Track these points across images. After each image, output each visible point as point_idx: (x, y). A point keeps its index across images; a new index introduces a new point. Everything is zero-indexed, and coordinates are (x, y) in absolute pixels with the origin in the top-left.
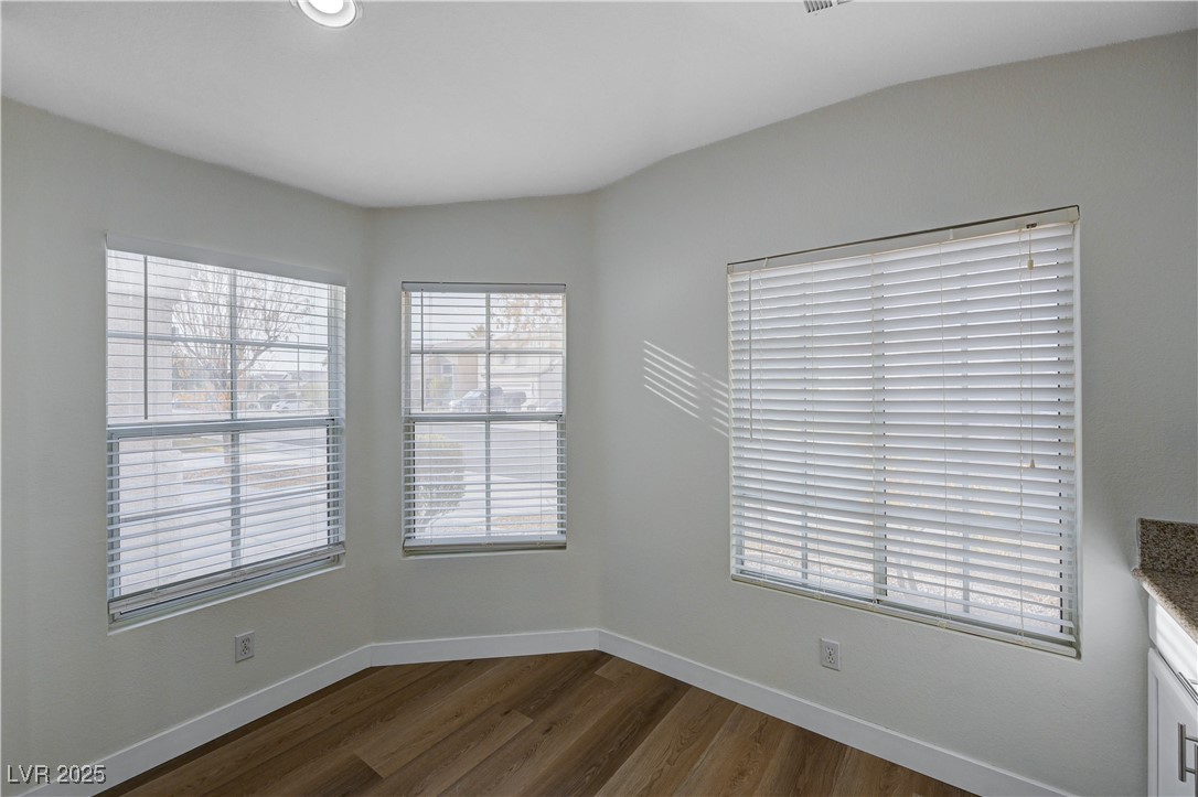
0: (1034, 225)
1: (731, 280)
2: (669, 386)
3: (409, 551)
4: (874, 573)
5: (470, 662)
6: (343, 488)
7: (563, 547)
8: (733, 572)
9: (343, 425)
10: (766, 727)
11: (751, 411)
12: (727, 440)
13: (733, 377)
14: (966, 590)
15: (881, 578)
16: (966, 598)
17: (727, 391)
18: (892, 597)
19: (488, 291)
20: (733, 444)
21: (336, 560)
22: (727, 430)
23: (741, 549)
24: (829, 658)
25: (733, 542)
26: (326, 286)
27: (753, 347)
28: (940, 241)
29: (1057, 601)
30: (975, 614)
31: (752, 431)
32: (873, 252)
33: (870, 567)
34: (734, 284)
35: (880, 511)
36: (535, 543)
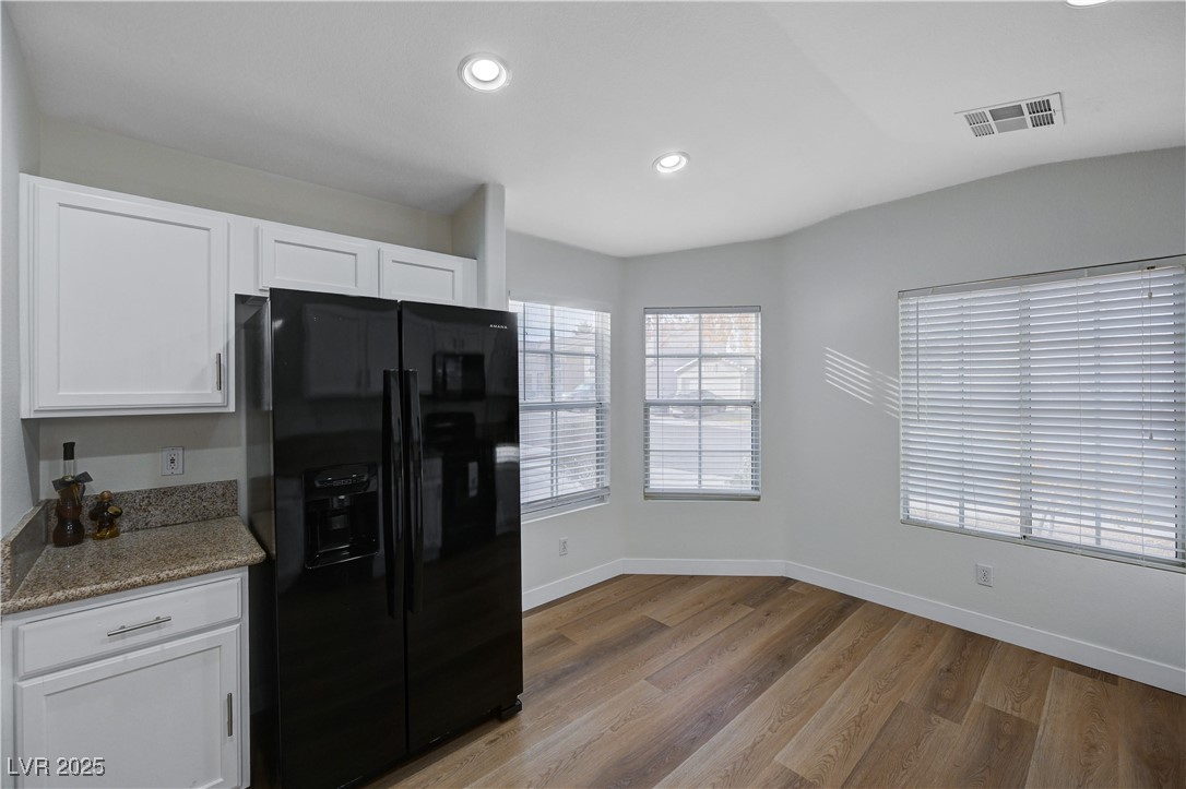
0: (1153, 268)
1: (901, 303)
2: (847, 381)
3: (647, 496)
4: (1020, 517)
5: (692, 577)
6: (608, 450)
7: (757, 499)
8: (902, 517)
9: (608, 407)
10: (931, 628)
11: (919, 399)
12: (898, 420)
13: (902, 374)
14: (1098, 529)
15: (1027, 521)
16: (1098, 534)
17: (897, 385)
18: (1035, 533)
19: (700, 313)
20: (902, 423)
21: (602, 499)
22: (898, 413)
23: (907, 500)
24: (984, 578)
25: (902, 496)
26: (594, 313)
27: (920, 352)
28: (1077, 278)
29: (1173, 535)
30: (1105, 544)
31: (919, 414)
32: (1021, 284)
33: (1018, 513)
34: (903, 306)
35: (1027, 472)
36: (737, 495)
